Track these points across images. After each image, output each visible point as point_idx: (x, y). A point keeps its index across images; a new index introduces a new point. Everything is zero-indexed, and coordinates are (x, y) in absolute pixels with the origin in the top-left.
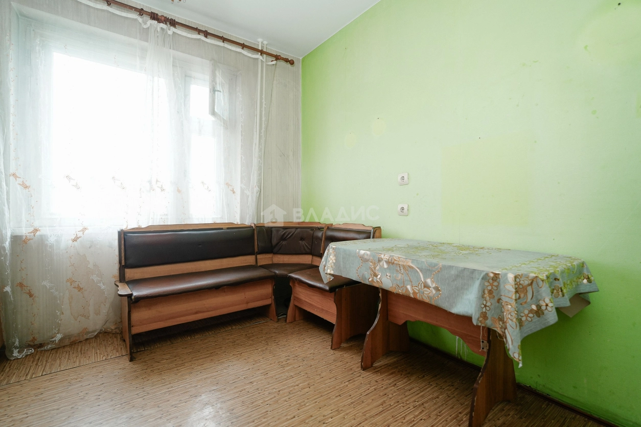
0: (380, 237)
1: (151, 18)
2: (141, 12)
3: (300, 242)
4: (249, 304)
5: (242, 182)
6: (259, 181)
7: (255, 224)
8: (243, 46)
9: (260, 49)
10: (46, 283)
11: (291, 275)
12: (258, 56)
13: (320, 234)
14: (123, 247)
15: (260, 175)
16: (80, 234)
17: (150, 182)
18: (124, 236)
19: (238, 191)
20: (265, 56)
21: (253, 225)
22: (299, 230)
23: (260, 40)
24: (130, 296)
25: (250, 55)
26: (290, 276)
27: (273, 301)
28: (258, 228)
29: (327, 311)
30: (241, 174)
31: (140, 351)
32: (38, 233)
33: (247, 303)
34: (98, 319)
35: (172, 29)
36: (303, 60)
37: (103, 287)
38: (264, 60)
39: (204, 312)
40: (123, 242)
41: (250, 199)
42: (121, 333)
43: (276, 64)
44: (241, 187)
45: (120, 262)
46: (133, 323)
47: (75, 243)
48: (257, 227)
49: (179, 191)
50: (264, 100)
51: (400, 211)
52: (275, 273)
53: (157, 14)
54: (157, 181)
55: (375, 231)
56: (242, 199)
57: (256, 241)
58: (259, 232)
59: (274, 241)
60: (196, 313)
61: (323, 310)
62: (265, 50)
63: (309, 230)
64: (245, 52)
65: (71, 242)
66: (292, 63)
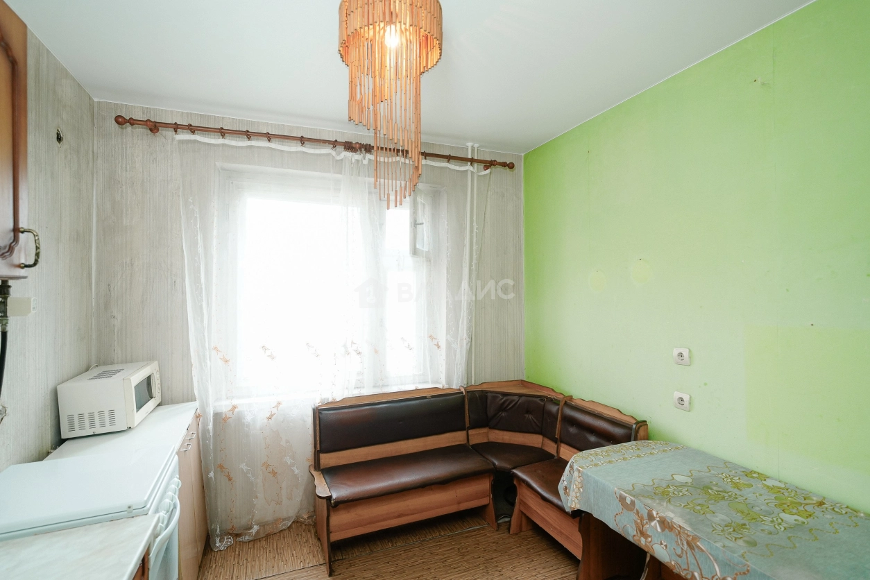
0: (647, 438)
1: (345, 148)
2: (335, 144)
3: (527, 416)
4: (461, 504)
5: (448, 332)
6: (469, 329)
7: (465, 389)
8: (449, 158)
9: (470, 157)
10: (243, 466)
11: (515, 471)
12: (468, 167)
13: (554, 409)
14: (318, 428)
15: (470, 321)
16: (274, 411)
17: (345, 346)
18: (318, 413)
19: (443, 344)
20: (476, 165)
21: (463, 390)
22: (523, 399)
23: (469, 144)
24: (329, 498)
25: (457, 168)
26: (514, 473)
27: (491, 501)
28: (469, 394)
29: (568, 537)
30: (447, 322)
31: (338, 560)
32: (236, 410)
33: (459, 503)
34: (291, 505)
35: (368, 156)
36: (526, 157)
37: (296, 472)
38: (475, 171)
39: (408, 515)
40: (318, 422)
41: (458, 352)
42: (315, 525)
43: (490, 173)
44: (447, 340)
45: (315, 447)
46: (331, 528)
47: (270, 421)
48: (468, 392)
49: (376, 352)
50: (475, 224)
51: (677, 402)
52: (494, 464)
53: (351, 143)
54: (352, 343)
55: (639, 428)
56: (448, 356)
57: (467, 412)
58: (470, 401)
59: (491, 412)
60: (399, 516)
61: (561, 532)
62: (476, 158)
63: (537, 400)
64: (453, 166)
65: (266, 421)
66: (511, 166)
